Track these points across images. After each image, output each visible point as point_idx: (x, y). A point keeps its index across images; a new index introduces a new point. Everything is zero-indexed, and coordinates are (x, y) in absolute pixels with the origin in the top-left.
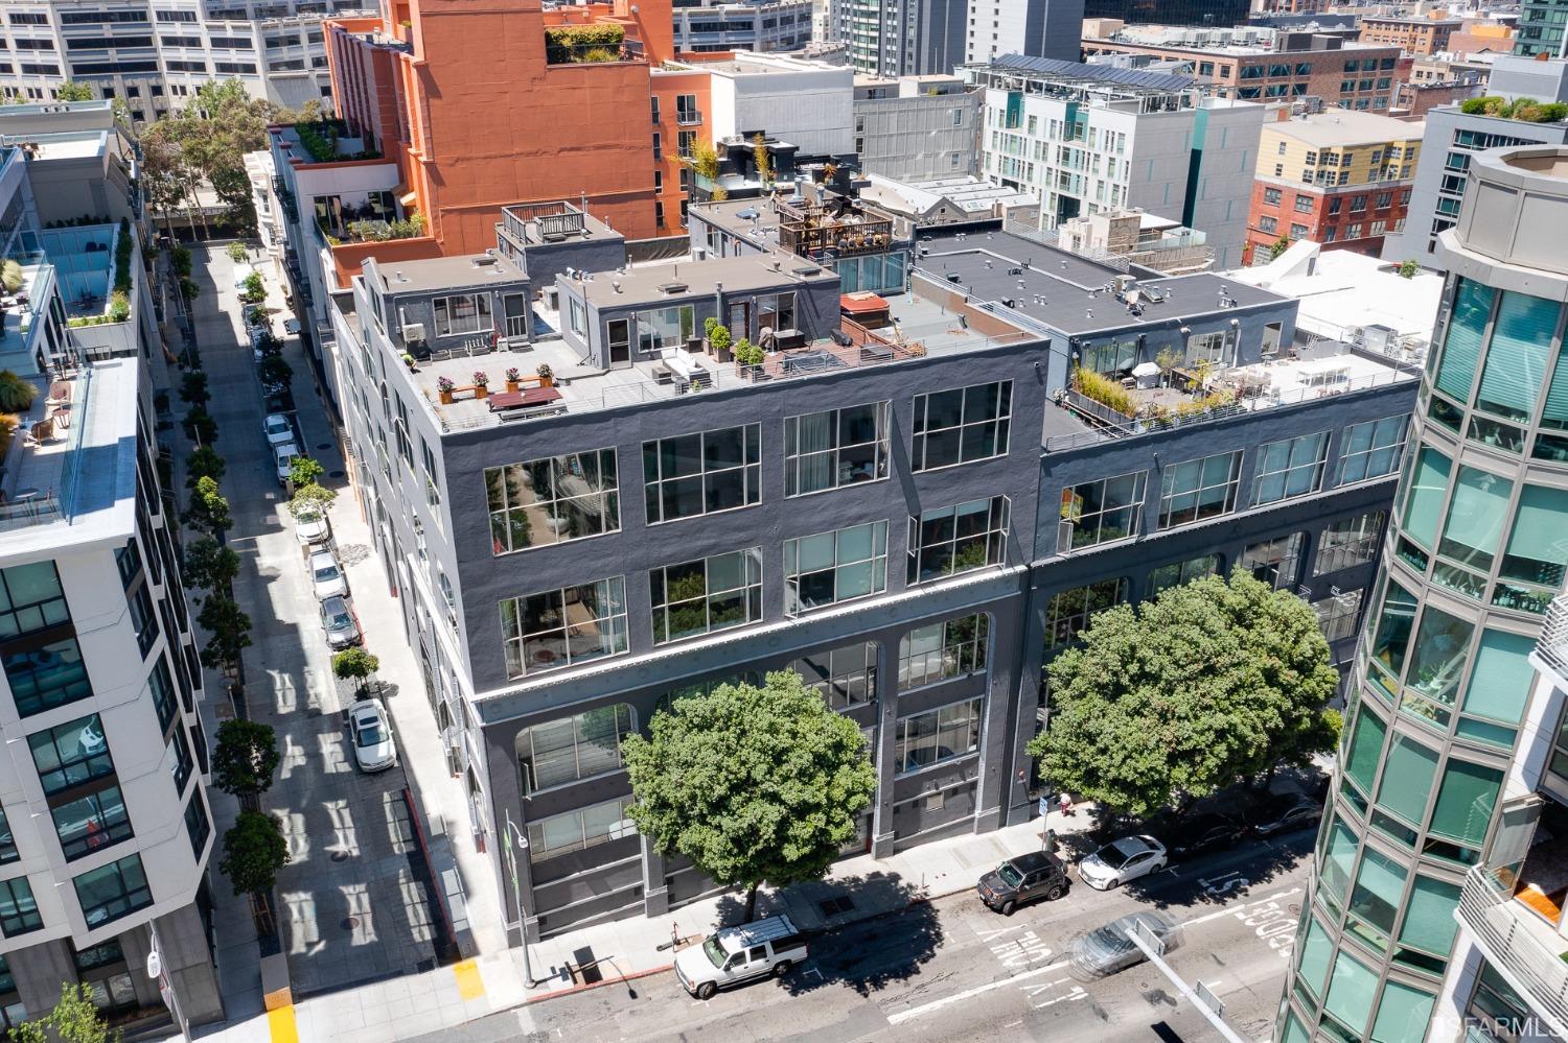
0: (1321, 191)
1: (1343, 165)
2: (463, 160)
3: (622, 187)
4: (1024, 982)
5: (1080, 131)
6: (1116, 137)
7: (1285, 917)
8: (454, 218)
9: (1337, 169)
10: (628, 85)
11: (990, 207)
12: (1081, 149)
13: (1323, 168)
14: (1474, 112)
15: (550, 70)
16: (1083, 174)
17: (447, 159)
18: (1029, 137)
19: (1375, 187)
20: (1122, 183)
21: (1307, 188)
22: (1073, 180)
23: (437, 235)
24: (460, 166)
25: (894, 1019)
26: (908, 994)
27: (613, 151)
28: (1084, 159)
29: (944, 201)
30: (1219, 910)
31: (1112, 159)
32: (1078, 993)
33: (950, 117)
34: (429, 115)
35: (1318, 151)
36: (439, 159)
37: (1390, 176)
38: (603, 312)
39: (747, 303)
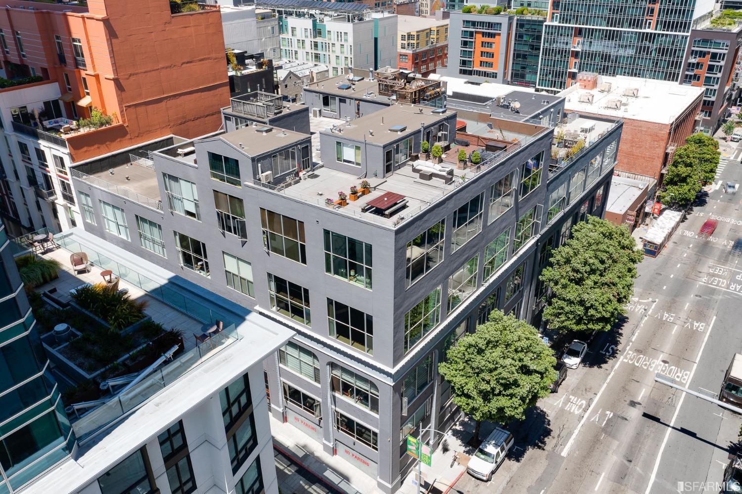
0: (411, 52)
1: (417, 40)
2: (133, 75)
3: (214, 81)
4: (589, 418)
5: (320, 33)
6: (343, 34)
7: (637, 355)
8: (132, 110)
9: (415, 42)
10: (211, 24)
11: (308, 74)
12: (324, 42)
13: (409, 42)
14: (467, 12)
15: (173, 17)
16: (327, 53)
17: (124, 75)
18: (293, 38)
19: (429, 48)
20: (349, 56)
21: (404, 51)
22: (322, 57)
23: (124, 122)
24: (132, 78)
25: (564, 453)
26: (558, 441)
27: (208, 61)
28: (326, 46)
29: (290, 73)
30: (616, 363)
31: (342, 45)
32: (610, 414)
33: (269, 30)
34: (112, 50)
35: (406, 34)
36: (121, 76)
37: (432, 43)
38: (384, 147)
39: (429, 132)
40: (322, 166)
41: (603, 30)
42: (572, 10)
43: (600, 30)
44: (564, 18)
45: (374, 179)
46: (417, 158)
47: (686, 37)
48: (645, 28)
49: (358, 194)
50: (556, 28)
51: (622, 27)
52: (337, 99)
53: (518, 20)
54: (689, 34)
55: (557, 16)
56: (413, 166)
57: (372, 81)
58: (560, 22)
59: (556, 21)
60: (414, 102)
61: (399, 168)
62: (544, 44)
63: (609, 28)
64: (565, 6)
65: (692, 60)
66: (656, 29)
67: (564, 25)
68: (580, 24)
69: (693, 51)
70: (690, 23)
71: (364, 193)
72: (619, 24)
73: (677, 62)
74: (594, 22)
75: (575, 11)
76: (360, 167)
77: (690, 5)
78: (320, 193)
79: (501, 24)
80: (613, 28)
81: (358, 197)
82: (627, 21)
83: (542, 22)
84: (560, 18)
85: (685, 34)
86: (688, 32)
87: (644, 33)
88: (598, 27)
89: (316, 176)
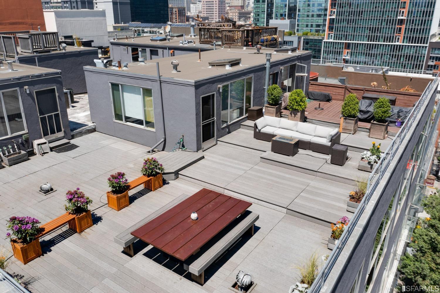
38: (198, 85)
39: (277, 73)
40: (93, 130)
41: (365, 44)
42: (342, 31)
43: (363, 44)
44: (337, 37)
45: (179, 153)
46: (259, 114)
47: (426, 47)
48: (395, 42)
49: (131, 193)
50: (331, 44)
51: (379, 41)
52: (148, 50)
53: (304, 39)
54: (428, 45)
55: (332, 36)
56: (256, 127)
57: (193, 37)
58: (334, 40)
59: (331, 39)
60: (247, 45)
61: (229, 132)
62: (323, 54)
63: (369, 43)
64: (338, 28)
65: (430, 63)
66: (403, 42)
67: (337, 41)
68: (348, 40)
69: (431, 57)
70: (428, 38)
71: (149, 188)
72: (376, 39)
73: (419, 65)
74: (358, 38)
75: (345, 32)
76: (153, 130)
77: (427, 25)
78: (46, 187)
79: (293, 42)
80: (372, 43)
81: (132, 199)
82: (382, 38)
83: (322, 40)
84: (334, 37)
85: (425, 45)
86: (427, 43)
87: (394, 45)
88: (362, 42)
89: (74, 147)
